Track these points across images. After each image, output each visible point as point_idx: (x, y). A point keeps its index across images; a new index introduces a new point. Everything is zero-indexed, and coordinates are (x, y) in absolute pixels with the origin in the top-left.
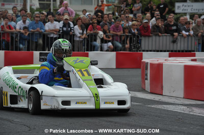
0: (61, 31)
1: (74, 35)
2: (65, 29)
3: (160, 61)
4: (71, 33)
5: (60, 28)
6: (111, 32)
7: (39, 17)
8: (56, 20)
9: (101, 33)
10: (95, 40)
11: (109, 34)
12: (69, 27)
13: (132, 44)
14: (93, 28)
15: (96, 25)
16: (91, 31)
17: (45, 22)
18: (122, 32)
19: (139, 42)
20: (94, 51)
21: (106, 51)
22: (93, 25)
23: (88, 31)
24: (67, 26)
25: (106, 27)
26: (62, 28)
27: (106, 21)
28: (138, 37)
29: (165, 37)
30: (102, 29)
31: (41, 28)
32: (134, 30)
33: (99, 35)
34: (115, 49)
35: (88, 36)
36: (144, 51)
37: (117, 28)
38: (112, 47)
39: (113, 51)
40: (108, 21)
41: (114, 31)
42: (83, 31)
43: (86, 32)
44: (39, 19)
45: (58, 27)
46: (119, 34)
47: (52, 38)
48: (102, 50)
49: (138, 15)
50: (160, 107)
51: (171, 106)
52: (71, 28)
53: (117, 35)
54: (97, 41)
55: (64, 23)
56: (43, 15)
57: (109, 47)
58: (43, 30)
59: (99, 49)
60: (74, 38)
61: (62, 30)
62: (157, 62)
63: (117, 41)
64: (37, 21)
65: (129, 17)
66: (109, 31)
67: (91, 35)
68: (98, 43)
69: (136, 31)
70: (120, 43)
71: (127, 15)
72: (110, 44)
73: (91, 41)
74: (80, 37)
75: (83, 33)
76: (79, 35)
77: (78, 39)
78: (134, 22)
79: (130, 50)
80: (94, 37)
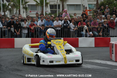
0: (63, 26)
1: (70, 28)
2: (65, 25)
4: (68, 27)
5: (62, 24)
6: (92, 26)
8: (59, 20)
9: (86, 26)
10: (83, 31)
11: (90, 27)
13: (104, 33)
14: (81, 24)
15: (83, 22)
16: (80, 26)
17: (53, 21)
18: (98, 26)
21: (89, 37)
23: (78, 26)
24: (66, 23)
25: (89, 23)
26: (63, 24)
28: (108, 28)
30: (86, 24)
33: (85, 28)
34: (94, 36)
35: (78, 28)
36: (111, 37)
37: (95, 24)
38: (92, 34)
39: (93, 37)
41: (93, 25)
42: (75, 26)
45: (61, 24)
46: (96, 27)
48: (86, 36)
49: (108, 15)
53: (95, 28)
54: (84, 31)
55: (64, 21)
57: (91, 35)
59: (85, 36)
60: (70, 30)
61: (63, 25)
63: (95, 31)
65: (102, 17)
66: (91, 26)
67: (80, 28)
68: (84, 32)
69: (106, 25)
70: (97, 32)
71: (101, 16)
72: (91, 33)
73: (80, 31)
74: (73, 29)
75: (75, 27)
76: (73, 28)
77: (72, 30)
78: (105, 20)
79: (103, 36)
80: (81, 29)
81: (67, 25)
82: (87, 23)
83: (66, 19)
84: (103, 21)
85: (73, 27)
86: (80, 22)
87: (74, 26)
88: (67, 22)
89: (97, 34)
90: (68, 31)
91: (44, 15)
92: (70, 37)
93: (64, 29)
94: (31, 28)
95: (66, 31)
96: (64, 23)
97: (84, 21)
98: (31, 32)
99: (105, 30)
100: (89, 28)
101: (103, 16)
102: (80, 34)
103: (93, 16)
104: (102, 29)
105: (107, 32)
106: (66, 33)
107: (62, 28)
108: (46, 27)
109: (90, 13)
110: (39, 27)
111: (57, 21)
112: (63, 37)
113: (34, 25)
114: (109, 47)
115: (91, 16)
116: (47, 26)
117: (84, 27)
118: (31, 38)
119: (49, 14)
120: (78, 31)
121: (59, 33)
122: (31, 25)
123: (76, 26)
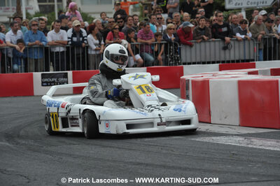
0: (70, 43)
1: (88, 47)
2: (75, 39)
3: (205, 77)
4: (84, 44)
5: (69, 38)
6: (139, 40)
7: (37, 25)
9: (124, 42)
11: (135, 43)
12: (81, 35)
14: (114, 36)
15: (117, 31)
16: (110, 40)
17: (46, 31)
18: (154, 39)
19: (178, 52)
21: (133, 67)
22: (113, 32)
23: (107, 41)
26: (72, 38)
27: (130, 25)
28: (176, 45)
29: (212, 43)
30: (125, 36)
31: (41, 41)
32: (170, 35)
34: (145, 64)
36: (185, 64)
37: (146, 35)
38: (142, 60)
39: (143, 66)
40: (133, 25)
41: (142, 39)
42: (100, 42)
43: (104, 41)
44: (37, 28)
45: (66, 38)
46: (149, 42)
47: (58, 52)
49: (174, 14)
50: (207, 139)
51: (222, 138)
52: (83, 38)
53: (147, 44)
55: (73, 31)
56: (44, 22)
57: (137, 61)
58: (44, 43)
61: (72, 41)
62: (201, 79)
63: (148, 52)
64: (35, 30)
65: (161, 18)
69: (173, 38)
70: (152, 54)
72: (138, 57)
74: (96, 50)
75: (100, 44)
76: (94, 47)
77: (93, 53)
78: (170, 25)
79: (166, 64)
81: (81, 39)
83: (78, 26)
84: (165, 27)
85: (96, 45)
86: (110, 32)
87: (98, 42)
89: (151, 58)
90: (83, 53)
92: (88, 69)
93: (73, 49)
95: (78, 54)
96: (73, 36)
97: (120, 29)
99: (170, 49)
100: (132, 46)
101: (165, 16)
104: (163, 46)
105: (176, 52)
106: (78, 59)
107: (68, 48)
108: (28, 45)
109: (135, 10)
110: (11, 47)
111: (57, 31)
112: (73, 69)
114: (179, 88)
115: (137, 18)
116: (30, 43)
117: (121, 43)
121: (62, 60)
123: (102, 43)
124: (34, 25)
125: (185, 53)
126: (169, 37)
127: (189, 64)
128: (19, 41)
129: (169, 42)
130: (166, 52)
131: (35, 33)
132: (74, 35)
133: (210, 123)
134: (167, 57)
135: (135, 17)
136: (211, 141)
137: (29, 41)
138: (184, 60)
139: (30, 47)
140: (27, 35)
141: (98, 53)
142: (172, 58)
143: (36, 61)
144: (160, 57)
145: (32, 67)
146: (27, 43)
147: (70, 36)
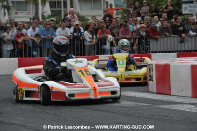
0: (72, 37)
1: (84, 40)
2: (75, 34)
4: (81, 38)
5: (71, 33)
6: (120, 35)
7: (50, 24)
9: (110, 36)
10: (105, 44)
11: (118, 37)
12: (80, 32)
13: (141, 46)
14: (103, 32)
16: (100, 35)
17: (55, 29)
18: (131, 35)
19: (148, 44)
20: (103, 54)
22: (102, 29)
23: (98, 36)
24: (78, 32)
25: (115, 31)
26: (73, 34)
27: (114, 25)
28: (146, 39)
29: (172, 38)
30: (111, 33)
32: (143, 32)
33: (109, 39)
35: (98, 40)
36: (152, 52)
37: (125, 31)
40: (116, 25)
41: (123, 34)
42: (93, 36)
43: (96, 36)
44: (49, 26)
46: (127, 36)
48: (111, 53)
49: (146, 17)
50: (168, 107)
51: (179, 105)
52: (81, 33)
54: (107, 44)
59: (109, 52)
61: (73, 35)
64: (48, 28)
65: (137, 20)
66: (118, 35)
67: (101, 39)
68: (107, 46)
69: (144, 34)
71: (134, 19)
73: (101, 45)
74: (90, 42)
75: (93, 38)
76: (89, 40)
77: (88, 44)
78: (142, 25)
79: (139, 52)
80: (103, 41)
81: (80, 34)
82: (111, 30)
83: (77, 25)
84: (139, 26)
85: (90, 38)
86: (100, 30)
87: (91, 36)
88: (80, 29)
90: (81, 44)
91: (39, 19)
93: (74, 41)
94: (18, 40)
97: (107, 27)
98: (17, 47)
99: (142, 42)
100: (116, 39)
101: (139, 19)
102: (101, 49)
103: (122, 18)
104: (137, 40)
105: (146, 44)
106: (77, 48)
107: (70, 40)
108: (43, 38)
109: (117, 14)
110: (31, 39)
111: (63, 29)
113: (22, 35)
115: (119, 19)
116: (45, 37)
117: (108, 37)
118: (17, 58)
119: (49, 17)
120: (98, 45)
122: (18, 36)
123: (95, 37)
124: (48, 24)
125: (153, 45)
126: (142, 33)
127: (156, 52)
128: (37, 35)
129: (142, 37)
130: (139, 44)
131: (48, 29)
132: (75, 31)
133: (170, 95)
134: (139, 48)
135: (118, 19)
136: (171, 108)
137: (44, 35)
138: (152, 50)
139: (44, 40)
140: (43, 31)
141: (91, 44)
142: (143, 48)
143: (48, 49)
144: (135, 47)
145: (46, 53)
146: (42, 36)
147: (72, 32)
